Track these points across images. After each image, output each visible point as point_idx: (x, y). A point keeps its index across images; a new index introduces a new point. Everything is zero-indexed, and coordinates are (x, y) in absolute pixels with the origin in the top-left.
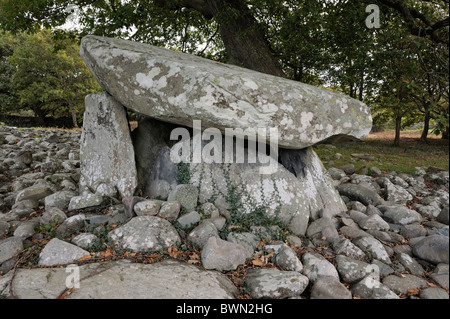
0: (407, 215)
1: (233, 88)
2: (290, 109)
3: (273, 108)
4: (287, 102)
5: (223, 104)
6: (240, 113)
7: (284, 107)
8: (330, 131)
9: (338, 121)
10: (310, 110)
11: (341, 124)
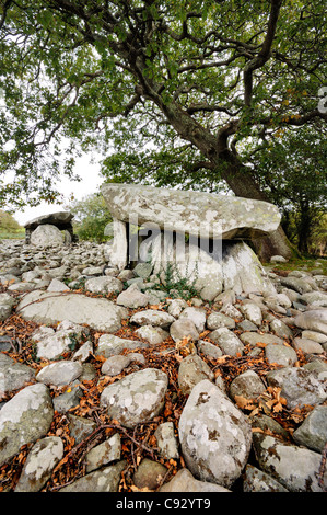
0: (318, 299)
1: (152, 196)
2: (196, 208)
3: (181, 208)
4: (194, 204)
5: (145, 206)
6: (157, 212)
7: (191, 207)
8: (234, 225)
9: (241, 217)
10: (214, 208)
11: (244, 219)
